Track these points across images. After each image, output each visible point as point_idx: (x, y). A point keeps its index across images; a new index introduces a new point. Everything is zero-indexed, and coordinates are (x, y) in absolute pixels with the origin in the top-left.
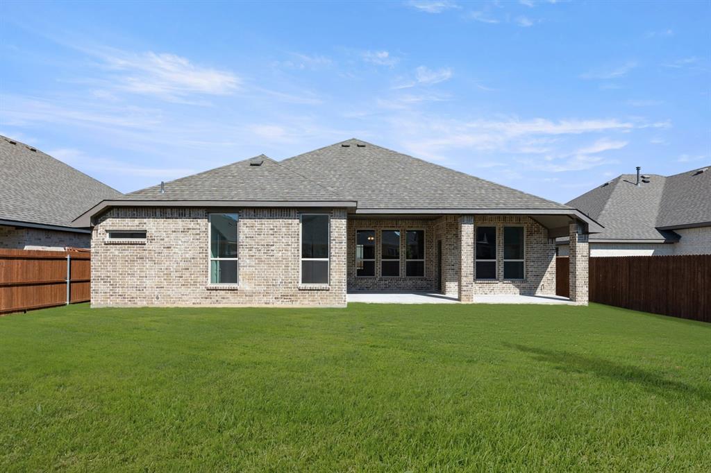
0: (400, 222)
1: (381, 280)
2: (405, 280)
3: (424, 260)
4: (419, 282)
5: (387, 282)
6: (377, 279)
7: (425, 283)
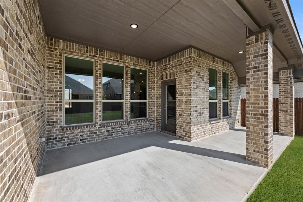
0: (125, 57)
1: (102, 126)
2: (130, 123)
3: (147, 101)
4: (143, 124)
5: (110, 129)
6: (98, 126)
7: (148, 123)
